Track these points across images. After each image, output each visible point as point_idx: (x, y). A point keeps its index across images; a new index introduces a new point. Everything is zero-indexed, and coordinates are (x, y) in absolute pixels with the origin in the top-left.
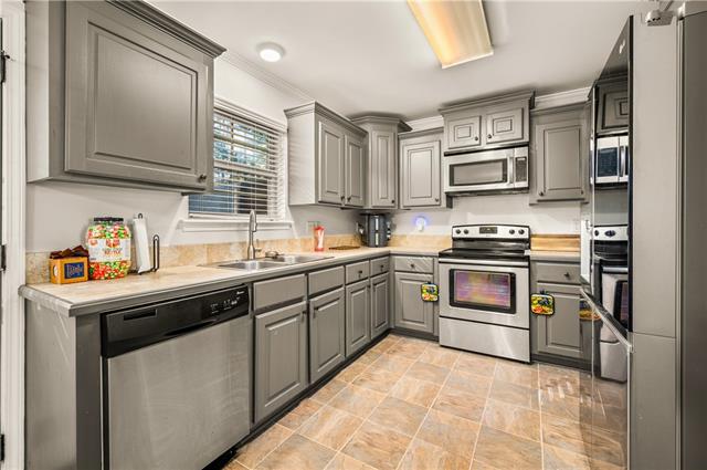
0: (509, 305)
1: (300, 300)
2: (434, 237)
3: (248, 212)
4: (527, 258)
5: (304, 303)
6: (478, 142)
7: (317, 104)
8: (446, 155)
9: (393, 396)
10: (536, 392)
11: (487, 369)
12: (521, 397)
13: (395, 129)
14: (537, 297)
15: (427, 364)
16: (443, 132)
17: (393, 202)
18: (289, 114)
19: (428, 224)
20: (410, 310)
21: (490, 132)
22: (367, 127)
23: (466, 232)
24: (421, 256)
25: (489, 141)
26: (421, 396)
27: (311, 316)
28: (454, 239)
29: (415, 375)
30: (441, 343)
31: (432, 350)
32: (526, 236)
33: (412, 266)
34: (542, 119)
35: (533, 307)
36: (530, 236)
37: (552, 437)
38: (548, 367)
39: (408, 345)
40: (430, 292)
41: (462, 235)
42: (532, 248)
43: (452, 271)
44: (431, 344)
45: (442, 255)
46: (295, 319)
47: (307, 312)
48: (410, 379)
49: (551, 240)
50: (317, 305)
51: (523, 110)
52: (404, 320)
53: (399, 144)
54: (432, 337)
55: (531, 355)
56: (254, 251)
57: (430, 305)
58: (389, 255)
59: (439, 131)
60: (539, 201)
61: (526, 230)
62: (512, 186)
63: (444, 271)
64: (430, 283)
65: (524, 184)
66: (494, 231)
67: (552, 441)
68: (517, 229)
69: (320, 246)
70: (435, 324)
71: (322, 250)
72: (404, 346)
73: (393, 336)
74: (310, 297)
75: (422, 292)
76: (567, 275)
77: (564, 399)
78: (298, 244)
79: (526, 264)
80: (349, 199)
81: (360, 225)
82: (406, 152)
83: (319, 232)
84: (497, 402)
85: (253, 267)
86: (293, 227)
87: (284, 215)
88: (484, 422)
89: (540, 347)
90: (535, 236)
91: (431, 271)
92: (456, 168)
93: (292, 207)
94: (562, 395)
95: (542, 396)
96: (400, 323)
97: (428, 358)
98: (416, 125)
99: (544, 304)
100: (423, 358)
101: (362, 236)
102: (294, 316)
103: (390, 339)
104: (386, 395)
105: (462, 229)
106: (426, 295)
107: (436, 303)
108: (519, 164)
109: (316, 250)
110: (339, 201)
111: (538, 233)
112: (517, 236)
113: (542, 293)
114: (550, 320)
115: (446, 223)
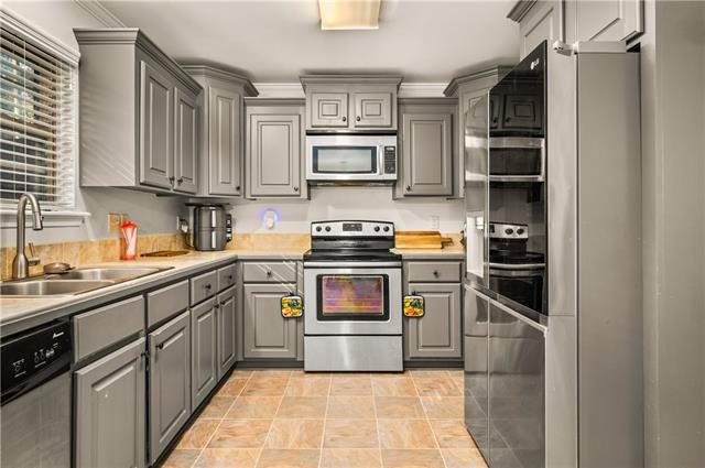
0: (382, 311)
1: (135, 337)
2: (288, 236)
3: (19, 196)
4: (399, 258)
5: (143, 339)
6: (345, 123)
7: (139, 32)
8: (309, 133)
9: (271, 447)
10: (418, 400)
11: (364, 387)
12: (405, 409)
13: (241, 90)
14: (409, 299)
15: (297, 398)
16: (304, 104)
17: (238, 188)
18: (82, 37)
19: (279, 219)
20: (266, 334)
21: (359, 114)
22: (202, 80)
23: (328, 229)
24: (281, 261)
25: (358, 123)
26: (305, 437)
27: (152, 360)
28: (314, 239)
29: (289, 414)
30: (307, 368)
31: (298, 379)
32: (390, 233)
33: (269, 274)
34: (409, 108)
35: (406, 311)
36: (394, 233)
37: (445, 439)
38: (419, 372)
39: (265, 380)
40: (291, 305)
41: (323, 233)
42: (397, 246)
43: (319, 278)
44: (293, 372)
45: (306, 258)
46: (131, 368)
47: (146, 354)
48: (284, 420)
49: (415, 237)
50: (160, 342)
51: (392, 95)
52: (256, 347)
53: (245, 111)
54: (296, 364)
55: (404, 362)
56: (28, 263)
57: (293, 322)
58: (236, 261)
59: (301, 102)
60: (406, 196)
61: (390, 226)
62: (380, 178)
63: (310, 278)
64: (292, 295)
65: (393, 177)
66: (358, 227)
67: (447, 444)
68: (382, 226)
69: (131, 251)
70: (299, 347)
71: (134, 258)
72: (261, 381)
73: (240, 372)
74: (149, 331)
75: (282, 307)
76: (436, 273)
77: (443, 401)
78: (95, 249)
79: (399, 263)
80: (180, 181)
81: (181, 220)
82: (254, 122)
83: (129, 230)
84: (387, 420)
85: (32, 291)
86: (87, 223)
87: (72, 203)
88: (383, 445)
89: (412, 353)
90: (399, 233)
91: (293, 280)
92: (319, 151)
93: (86, 190)
94: (439, 397)
95: (424, 403)
96: (252, 352)
97: (296, 390)
98: (265, 90)
99: (415, 305)
100: (290, 391)
101: (185, 236)
102: (129, 364)
103: (238, 376)
104: (261, 449)
105: (323, 226)
106: (287, 311)
107: (300, 319)
108: (389, 154)
109: (123, 258)
110: (168, 184)
111: (401, 230)
112: (382, 233)
113: (414, 294)
114: (421, 322)
115: (303, 218)
